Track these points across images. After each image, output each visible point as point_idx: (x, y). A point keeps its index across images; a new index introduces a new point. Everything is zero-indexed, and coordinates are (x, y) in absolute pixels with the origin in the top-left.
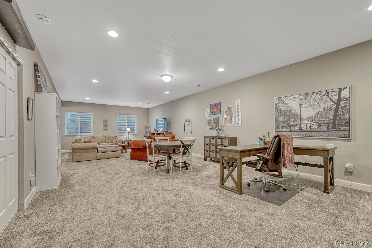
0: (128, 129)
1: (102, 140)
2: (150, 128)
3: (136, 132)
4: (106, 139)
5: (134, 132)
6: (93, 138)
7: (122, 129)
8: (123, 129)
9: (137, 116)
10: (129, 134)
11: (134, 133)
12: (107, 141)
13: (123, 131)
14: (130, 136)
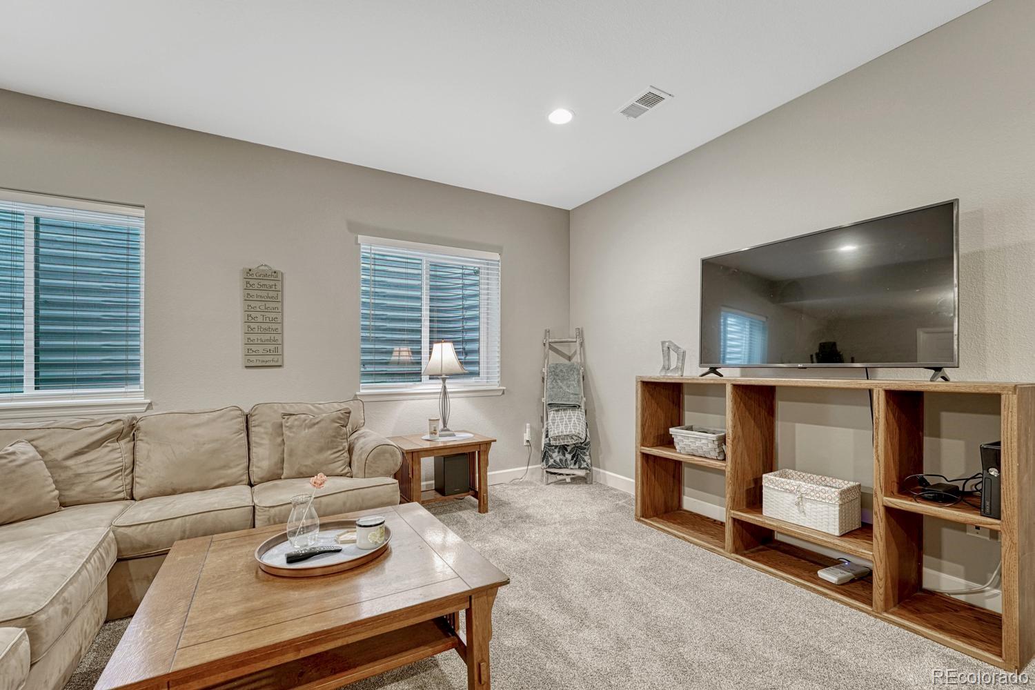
0: (444, 355)
1: (214, 452)
2: (582, 344)
3: (483, 370)
4: (253, 438)
5: (477, 374)
6: (118, 436)
7: (390, 352)
8: (397, 348)
9: (496, 256)
10: (445, 393)
11: (473, 380)
12: (263, 459)
13: (398, 363)
14: (455, 403)
